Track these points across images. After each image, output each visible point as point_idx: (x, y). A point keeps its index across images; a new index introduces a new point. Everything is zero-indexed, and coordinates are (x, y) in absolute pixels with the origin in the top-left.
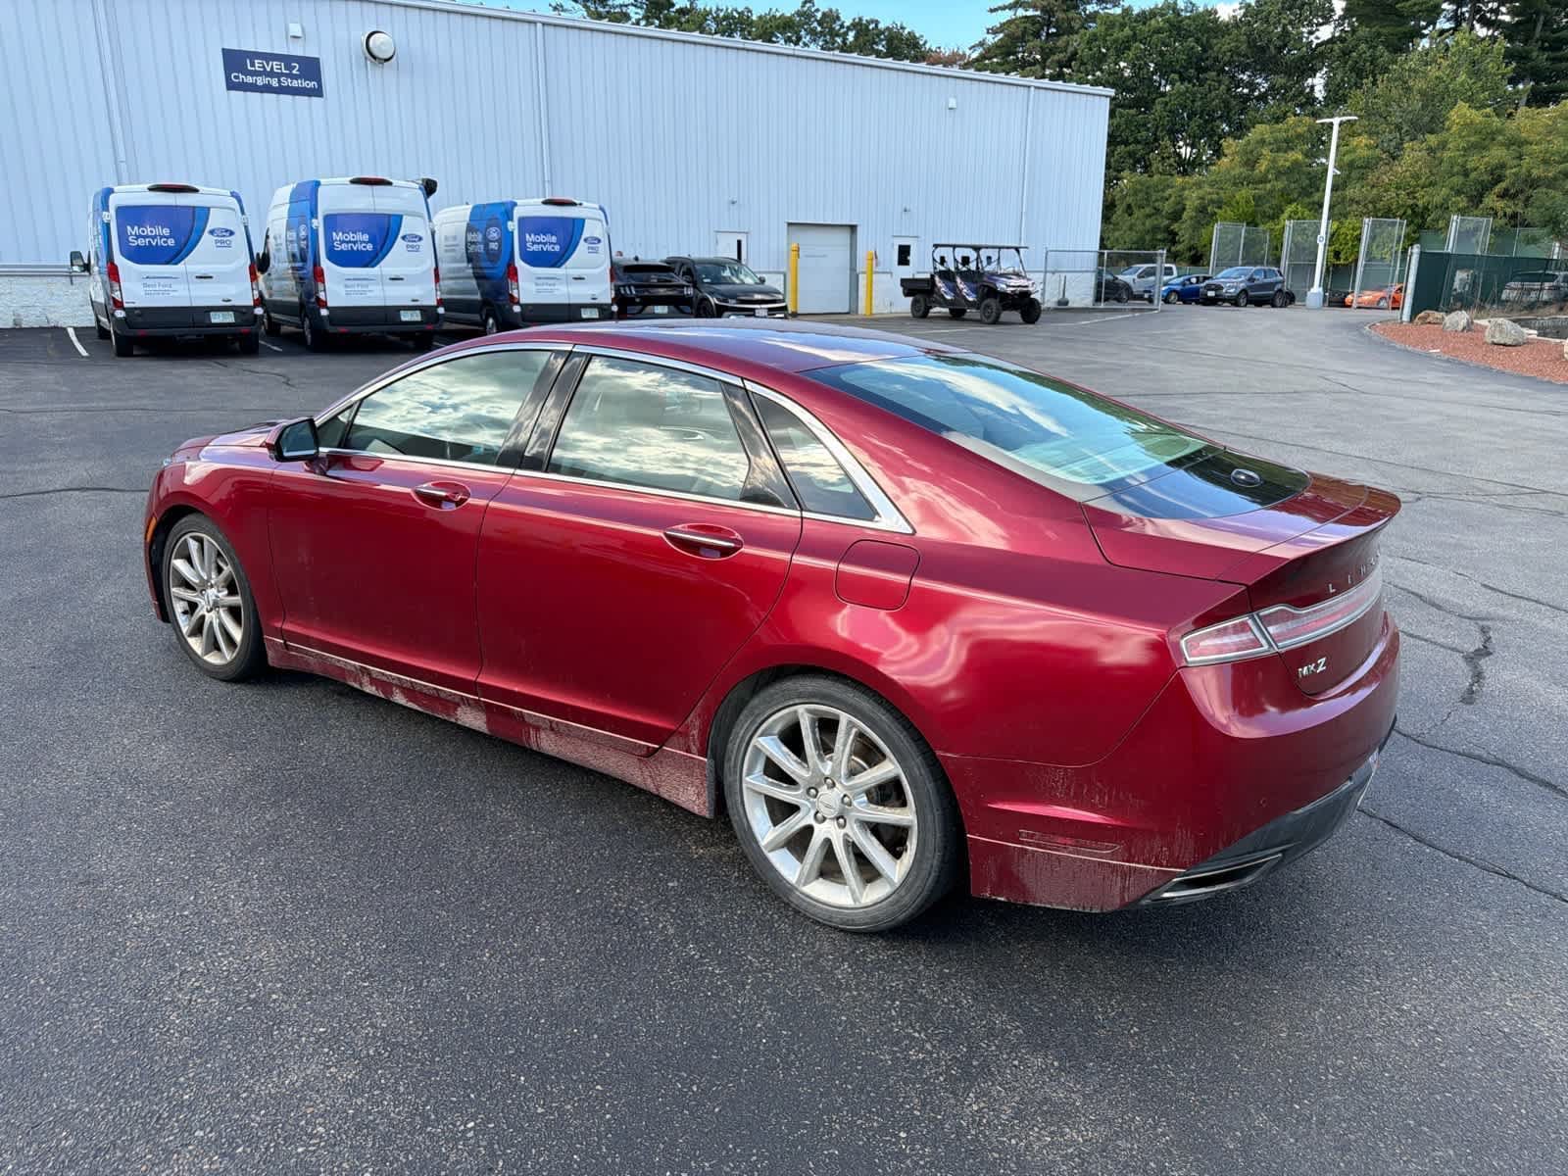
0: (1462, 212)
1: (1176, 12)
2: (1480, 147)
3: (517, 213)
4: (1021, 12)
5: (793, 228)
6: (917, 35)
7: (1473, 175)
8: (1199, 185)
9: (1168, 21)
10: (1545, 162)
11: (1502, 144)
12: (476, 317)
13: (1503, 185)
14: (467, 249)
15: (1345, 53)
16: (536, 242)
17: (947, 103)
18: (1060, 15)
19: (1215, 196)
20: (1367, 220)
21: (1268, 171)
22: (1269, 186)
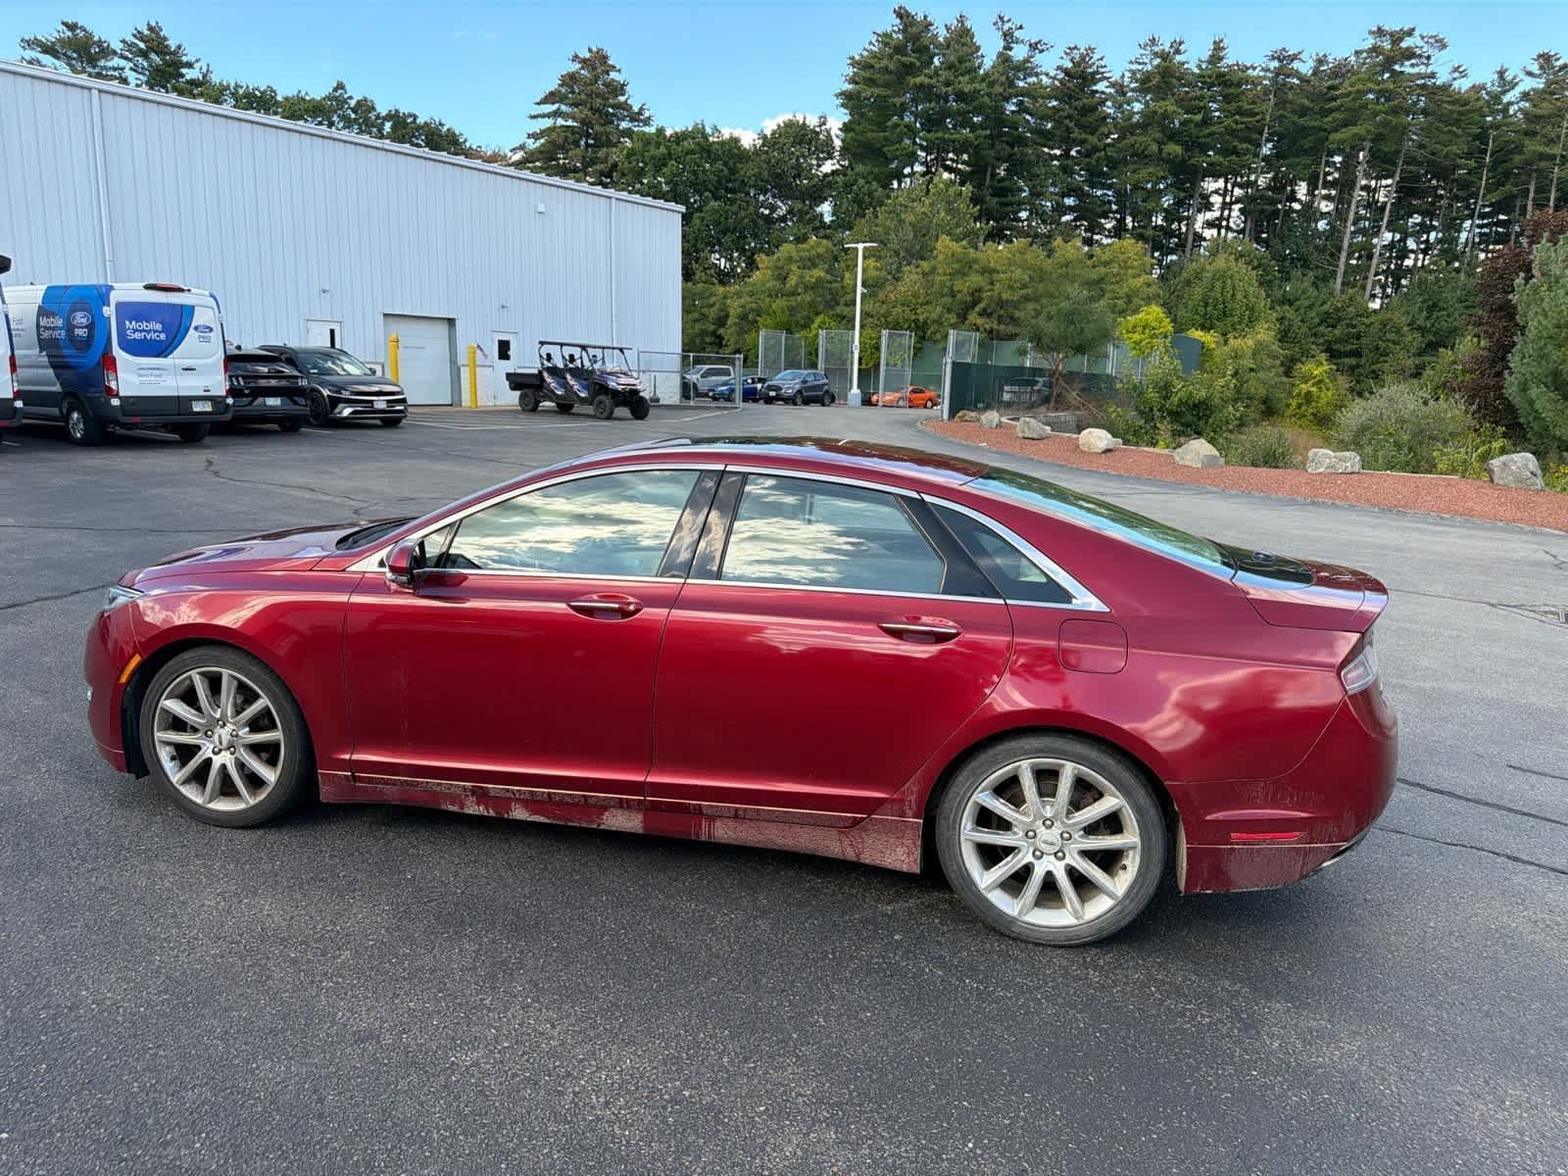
0: (954, 326)
1: (705, 136)
2: (962, 273)
3: (115, 297)
4: (560, 122)
5: (390, 320)
6: (457, 133)
7: (959, 296)
8: (739, 295)
9: (698, 144)
10: (1011, 287)
11: (977, 272)
12: (55, 411)
13: (981, 306)
14: (39, 334)
15: (848, 186)
16: (135, 330)
17: (536, 206)
18: (598, 128)
19: (754, 305)
20: (884, 332)
21: (797, 285)
22: (799, 298)
